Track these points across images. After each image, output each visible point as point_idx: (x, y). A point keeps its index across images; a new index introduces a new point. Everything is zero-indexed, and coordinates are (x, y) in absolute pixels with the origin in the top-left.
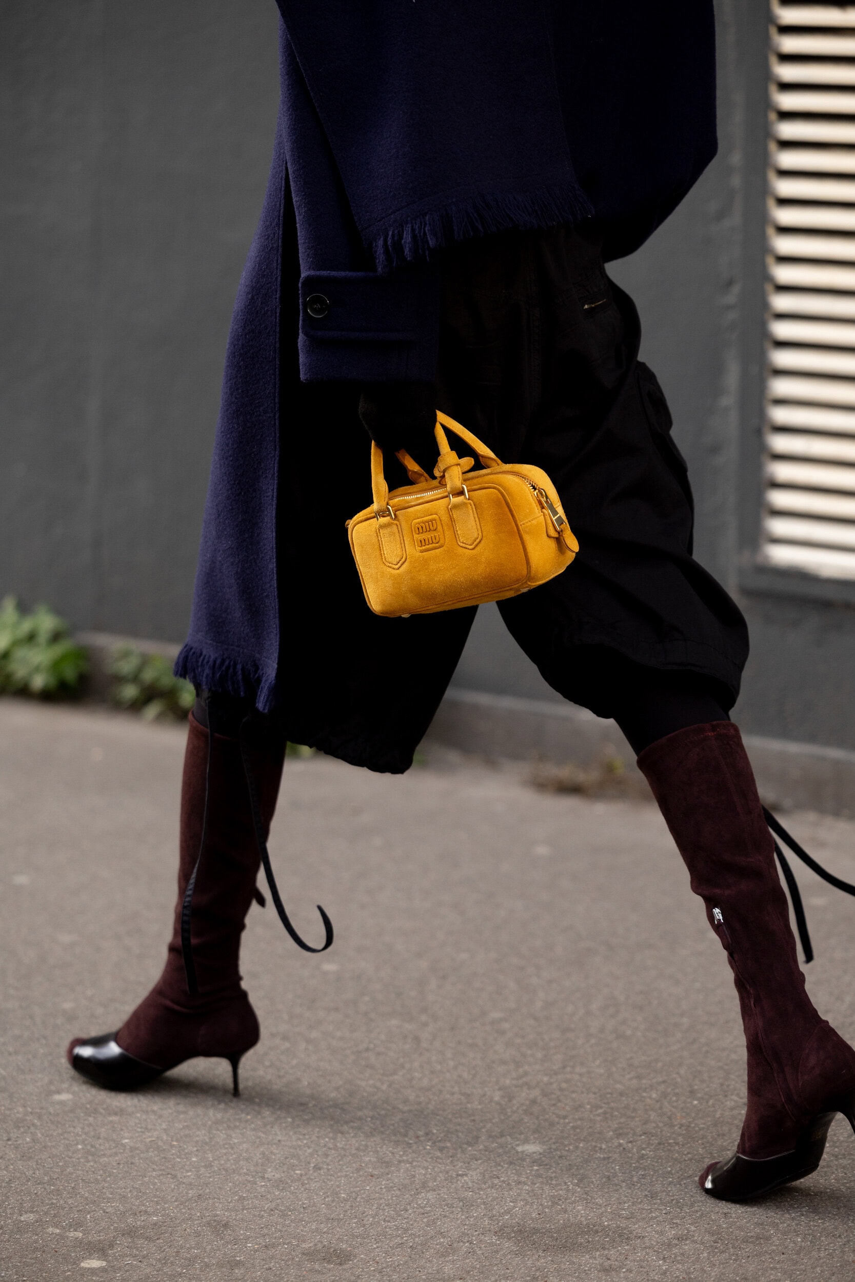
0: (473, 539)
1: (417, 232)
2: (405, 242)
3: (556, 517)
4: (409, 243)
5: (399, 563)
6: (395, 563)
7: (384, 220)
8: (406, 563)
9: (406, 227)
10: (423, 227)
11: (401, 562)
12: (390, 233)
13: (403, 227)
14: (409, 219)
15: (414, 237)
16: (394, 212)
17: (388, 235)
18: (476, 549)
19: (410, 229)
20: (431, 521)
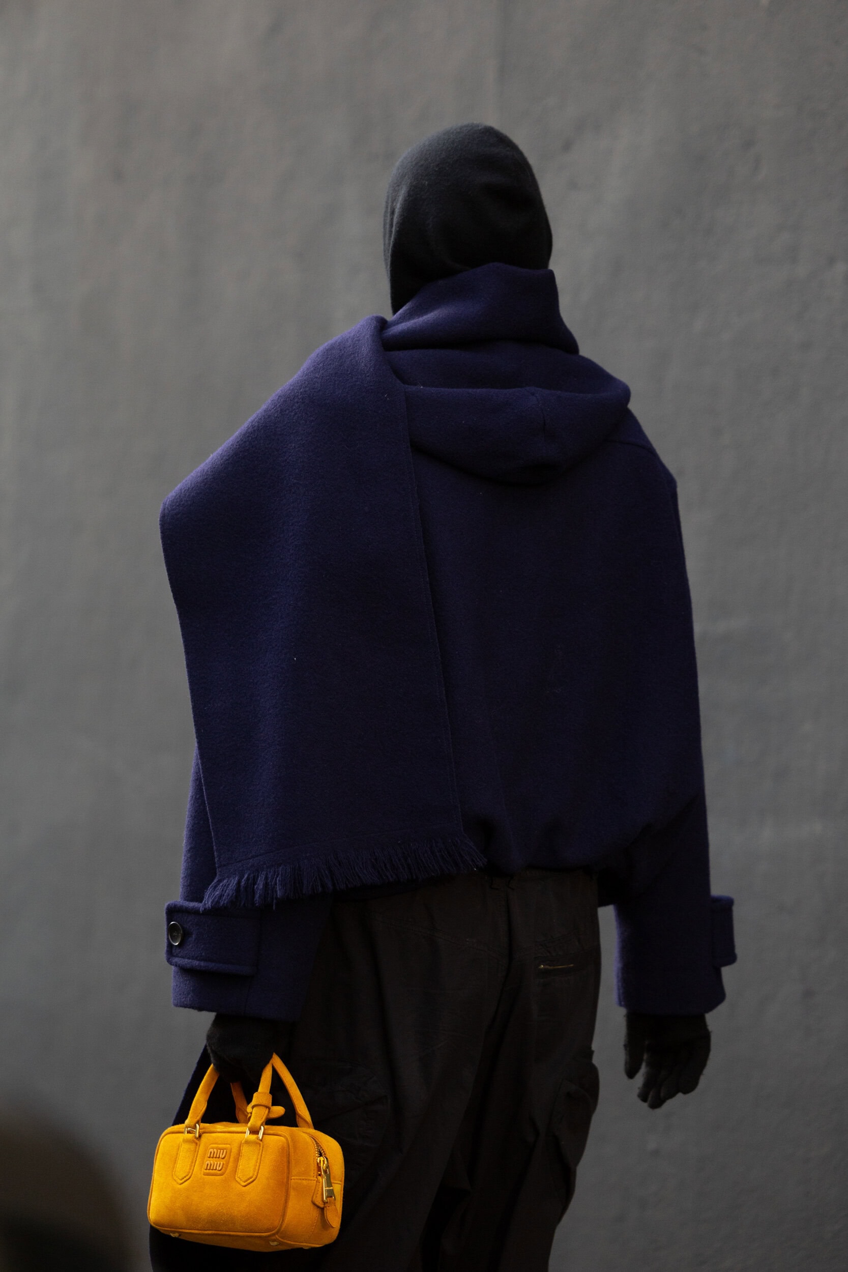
0: (249, 1177)
1: (269, 881)
2: (257, 887)
3: (328, 1188)
4: (260, 890)
5: (183, 1179)
6: (180, 1178)
7: (243, 862)
8: (188, 1181)
9: (261, 874)
10: (275, 876)
11: (185, 1179)
12: (246, 876)
13: (259, 872)
14: (265, 866)
15: (266, 885)
16: (253, 857)
17: (244, 877)
18: (247, 1187)
19: (264, 877)
20: (223, 1149)
